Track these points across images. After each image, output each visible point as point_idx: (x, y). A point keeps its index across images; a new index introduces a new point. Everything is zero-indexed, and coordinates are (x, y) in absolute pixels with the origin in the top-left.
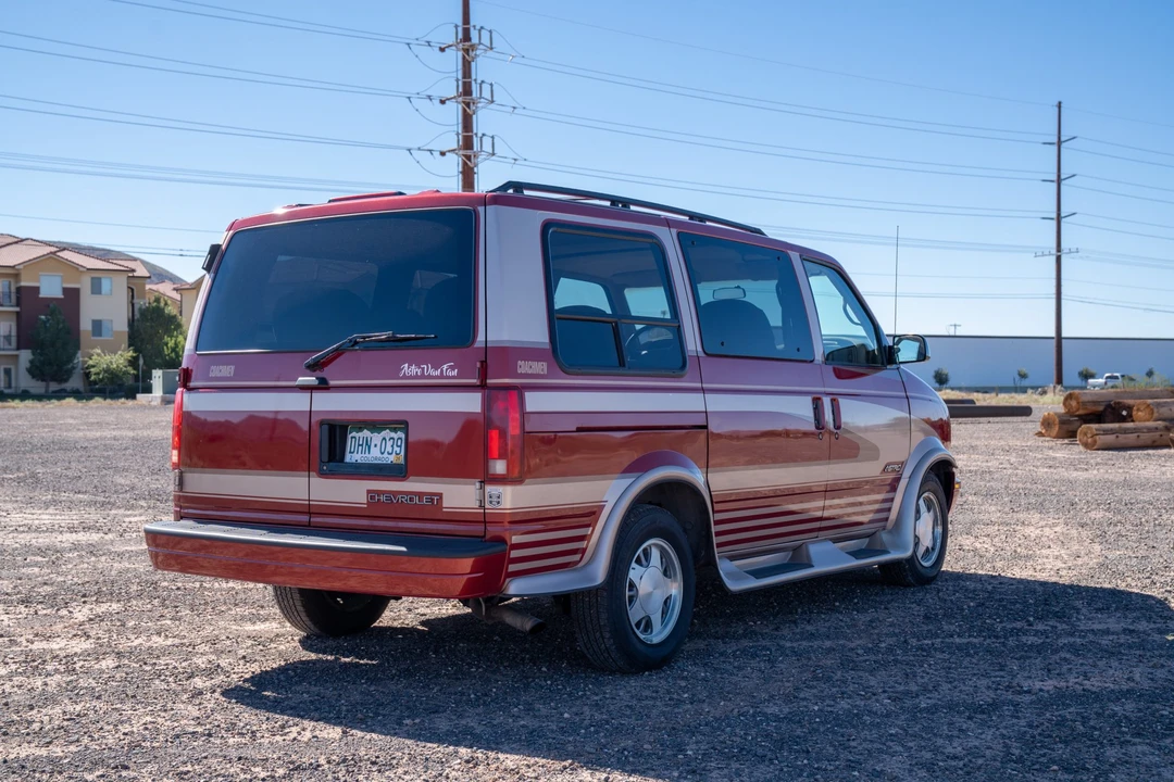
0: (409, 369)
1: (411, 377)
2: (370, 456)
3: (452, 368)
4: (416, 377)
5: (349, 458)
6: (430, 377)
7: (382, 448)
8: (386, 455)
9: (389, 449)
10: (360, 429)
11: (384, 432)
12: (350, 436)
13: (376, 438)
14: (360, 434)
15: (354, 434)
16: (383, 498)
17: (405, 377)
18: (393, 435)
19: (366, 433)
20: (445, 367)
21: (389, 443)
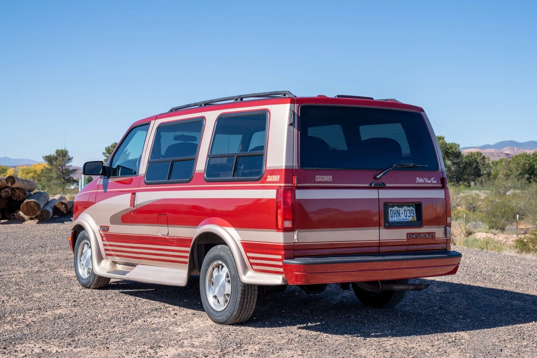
0: (419, 180)
1: (420, 183)
2: (401, 218)
3: (434, 180)
4: (422, 183)
5: (391, 219)
6: (427, 183)
7: (406, 214)
8: (408, 217)
9: (408, 215)
10: (393, 206)
11: (404, 208)
12: (389, 209)
13: (402, 210)
14: (393, 209)
15: (391, 209)
16: (414, 236)
17: (418, 183)
18: (408, 208)
19: (396, 208)
20: (432, 179)
21: (408, 212)
